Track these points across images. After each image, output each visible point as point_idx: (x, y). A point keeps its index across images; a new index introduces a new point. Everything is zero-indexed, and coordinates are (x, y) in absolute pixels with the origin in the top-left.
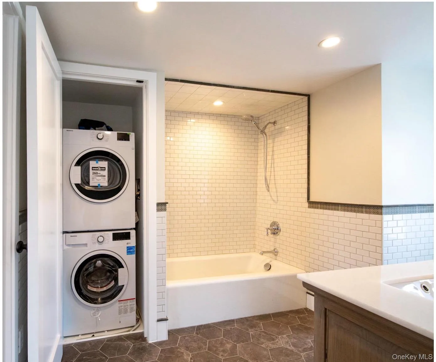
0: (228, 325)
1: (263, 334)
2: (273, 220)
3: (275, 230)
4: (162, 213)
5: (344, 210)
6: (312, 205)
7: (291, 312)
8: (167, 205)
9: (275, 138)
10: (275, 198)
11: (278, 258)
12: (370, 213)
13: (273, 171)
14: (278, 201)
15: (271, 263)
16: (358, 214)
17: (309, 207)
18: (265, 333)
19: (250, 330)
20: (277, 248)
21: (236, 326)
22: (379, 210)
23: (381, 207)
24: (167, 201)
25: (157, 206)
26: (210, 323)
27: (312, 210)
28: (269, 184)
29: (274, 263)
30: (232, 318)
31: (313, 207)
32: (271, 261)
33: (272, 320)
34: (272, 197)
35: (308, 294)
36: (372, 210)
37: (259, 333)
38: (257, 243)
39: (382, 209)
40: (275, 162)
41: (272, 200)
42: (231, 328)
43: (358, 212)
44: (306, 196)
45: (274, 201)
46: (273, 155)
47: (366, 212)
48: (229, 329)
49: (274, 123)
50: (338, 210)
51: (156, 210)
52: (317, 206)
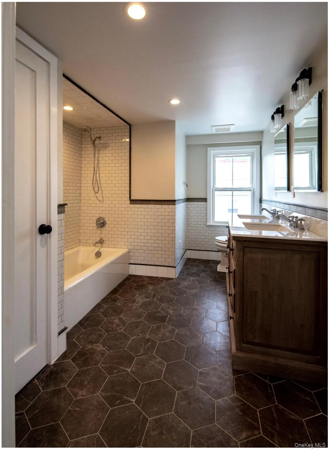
0: (99, 309)
1: (126, 301)
2: (99, 216)
3: (101, 224)
4: (62, 215)
5: (155, 204)
6: (132, 202)
7: (124, 280)
8: (66, 206)
9: (100, 150)
10: (101, 199)
11: (104, 245)
12: (169, 204)
13: (99, 176)
14: (103, 200)
15: (100, 250)
16: (162, 206)
17: (130, 204)
18: (126, 300)
19: (116, 303)
20: (103, 238)
21: (105, 306)
22: (174, 203)
23: (175, 201)
24: (66, 202)
25: (58, 207)
26: (85, 315)
27: (133, 206)
28: (95, 187)
29: (103, 250)
30: (97, 303)
31: (133, 204)
32: (100, 249)
33: (121, 291)
34: (99, 198)
35: (130, 265)
36: (170, 203)
37: (123, 302)
38: (81, 238)
39: (175, 202)
40: (100, 170)
41: (97, 199)
42: (104, 310)
43: (163, 204)
44: (129, 196)
45: (99, 200)
46: (99, 164)
47: (167, 204)
48: (104, 311)
49: (100, 138)
50: (151, 204)
51: (57, 214)
52: (136, 202)
